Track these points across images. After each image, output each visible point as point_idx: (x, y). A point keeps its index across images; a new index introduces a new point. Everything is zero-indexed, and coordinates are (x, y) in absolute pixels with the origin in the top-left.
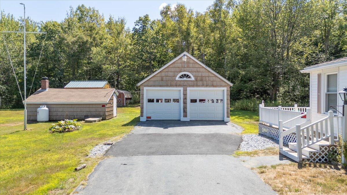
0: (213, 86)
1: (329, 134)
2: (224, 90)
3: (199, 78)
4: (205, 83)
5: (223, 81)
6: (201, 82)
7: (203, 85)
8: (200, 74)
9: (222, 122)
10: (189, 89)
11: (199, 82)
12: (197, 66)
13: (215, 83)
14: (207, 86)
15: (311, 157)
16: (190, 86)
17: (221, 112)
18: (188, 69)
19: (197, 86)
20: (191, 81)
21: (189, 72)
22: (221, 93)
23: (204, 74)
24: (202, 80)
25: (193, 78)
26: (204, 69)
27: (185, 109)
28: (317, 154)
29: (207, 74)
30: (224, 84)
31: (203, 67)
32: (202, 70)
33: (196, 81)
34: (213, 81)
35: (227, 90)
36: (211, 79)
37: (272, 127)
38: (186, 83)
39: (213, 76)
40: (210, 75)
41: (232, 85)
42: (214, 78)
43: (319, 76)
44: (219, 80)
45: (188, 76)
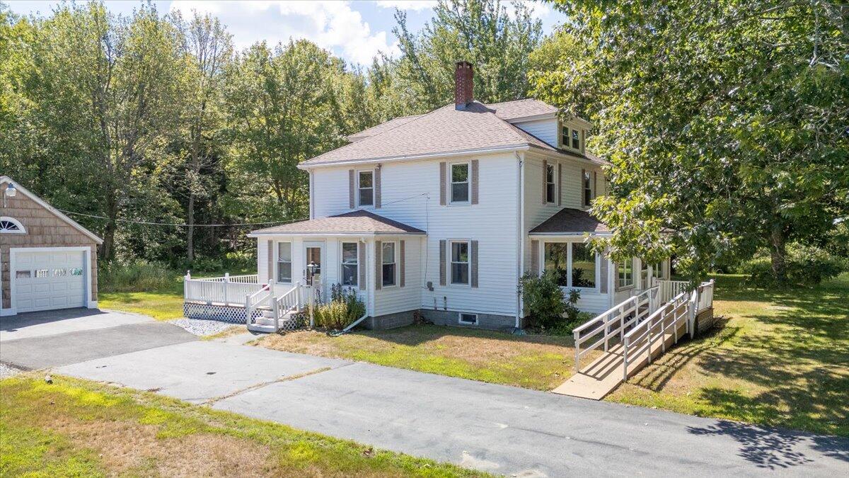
0: (65, 244)
1: (297, 303)
2: (85, 252)
3: (35, 229)
4: (49, 238)
5: (84, 235)
6: (40, 237)
7: (45, 243)
8: (38, 222)
9: (83, 311)
10: (13, 251)
11: (35, 237)
12: (31, 205)
13: (68, 239)
14: (52, 244)
15: (285, 326)
16: (16, 245)
17: (80, 291)
18: (11, 210)
19: (32, 244)
20: (19, 235)
21: (14, 217)
22: (79, 257)
23: (46, 222)
24: (41, 233)
25: (22, 230)
26: (45, 212)
27: (7, 292)
28: (289, 323)
29: (52, 222)
30: (85, 240)
31: (44, 208)
32: (41, 213)
33: (30, 233)
34: (64, 236)
35: (92, 252)
36: (61, 231)
37: (211, 305)
38: (7, 240)
39: (64, 224)
40: (59, 223)
41: (101, 241)
42: (67, 230)
43: (270, 243)
44: (76, 233)
45: (10, 224)
